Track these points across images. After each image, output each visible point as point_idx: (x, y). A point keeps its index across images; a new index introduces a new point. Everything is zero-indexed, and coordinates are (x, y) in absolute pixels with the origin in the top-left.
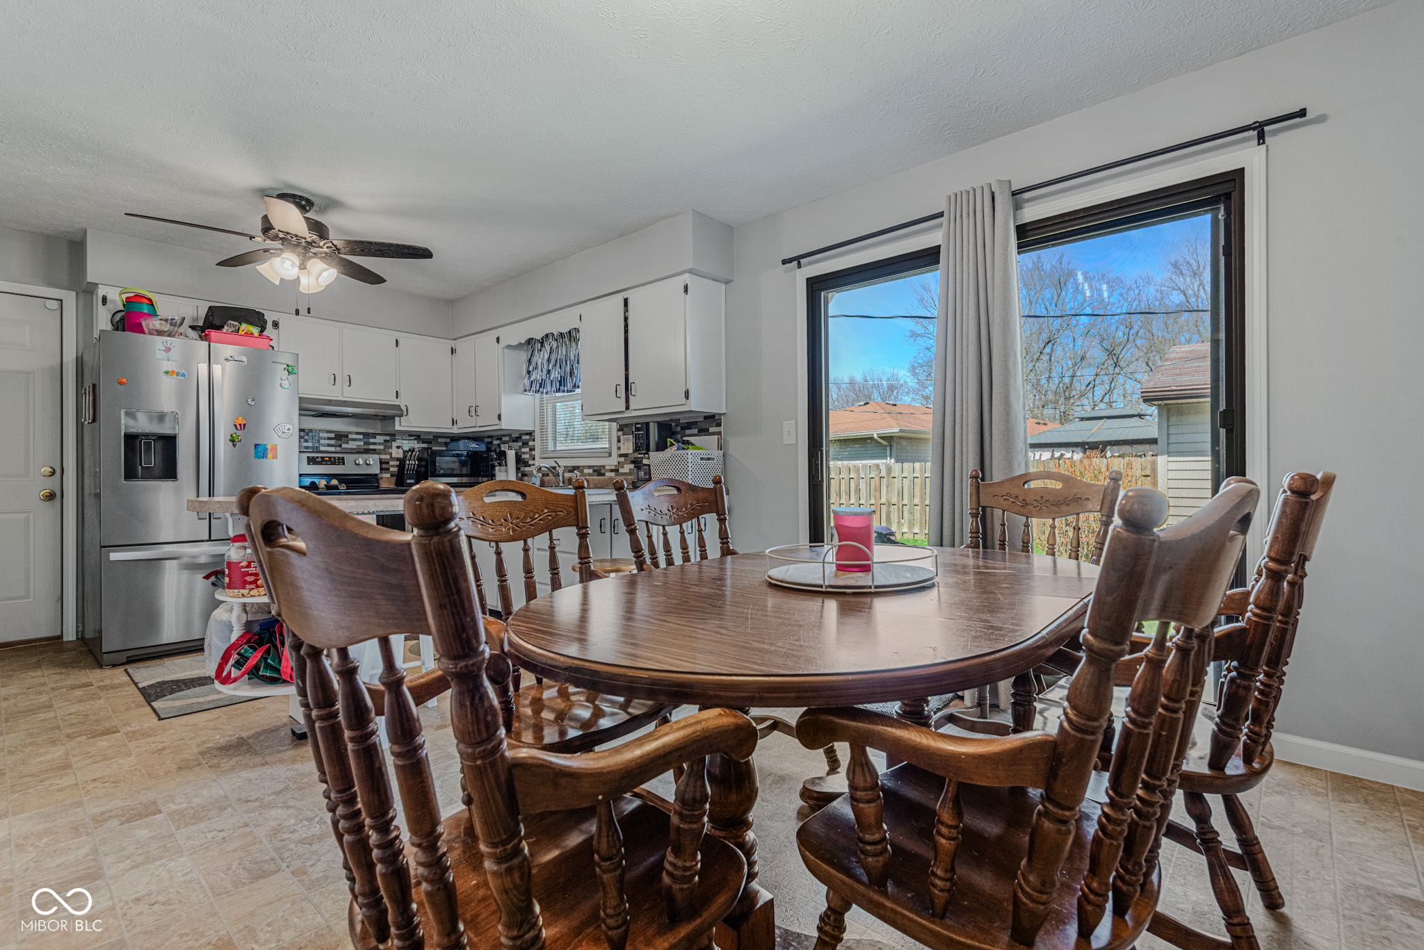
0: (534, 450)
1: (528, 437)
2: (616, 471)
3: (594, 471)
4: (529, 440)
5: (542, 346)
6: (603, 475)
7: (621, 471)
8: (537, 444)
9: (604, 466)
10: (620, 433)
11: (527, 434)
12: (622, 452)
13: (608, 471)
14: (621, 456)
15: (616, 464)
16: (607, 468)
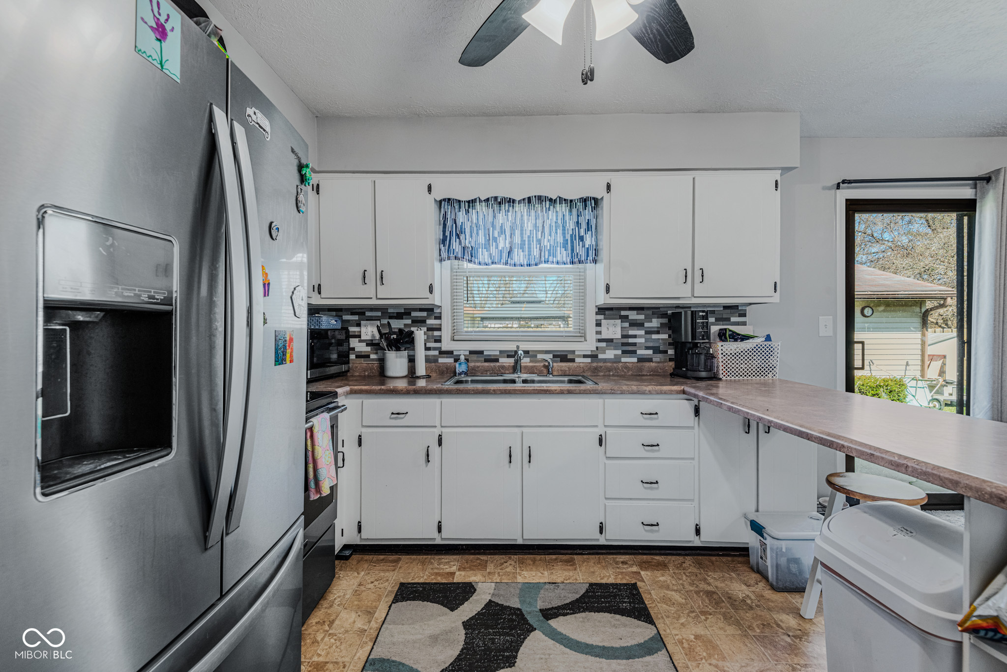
0: (439, 329)
1: (425, 314)
2: (594, 356)
3: (554, 356)
4: (428, 317)
5: (469, 207)
6: (573, 360)
7: (601, 356)
8: (446, 323)
9: (574, 351)
10: (601, 317)
11: (421, 310)
12: (604, 336)
13: (579, 356)
14: (600, 341)
15: (595, 349)
16: (577, 353)
